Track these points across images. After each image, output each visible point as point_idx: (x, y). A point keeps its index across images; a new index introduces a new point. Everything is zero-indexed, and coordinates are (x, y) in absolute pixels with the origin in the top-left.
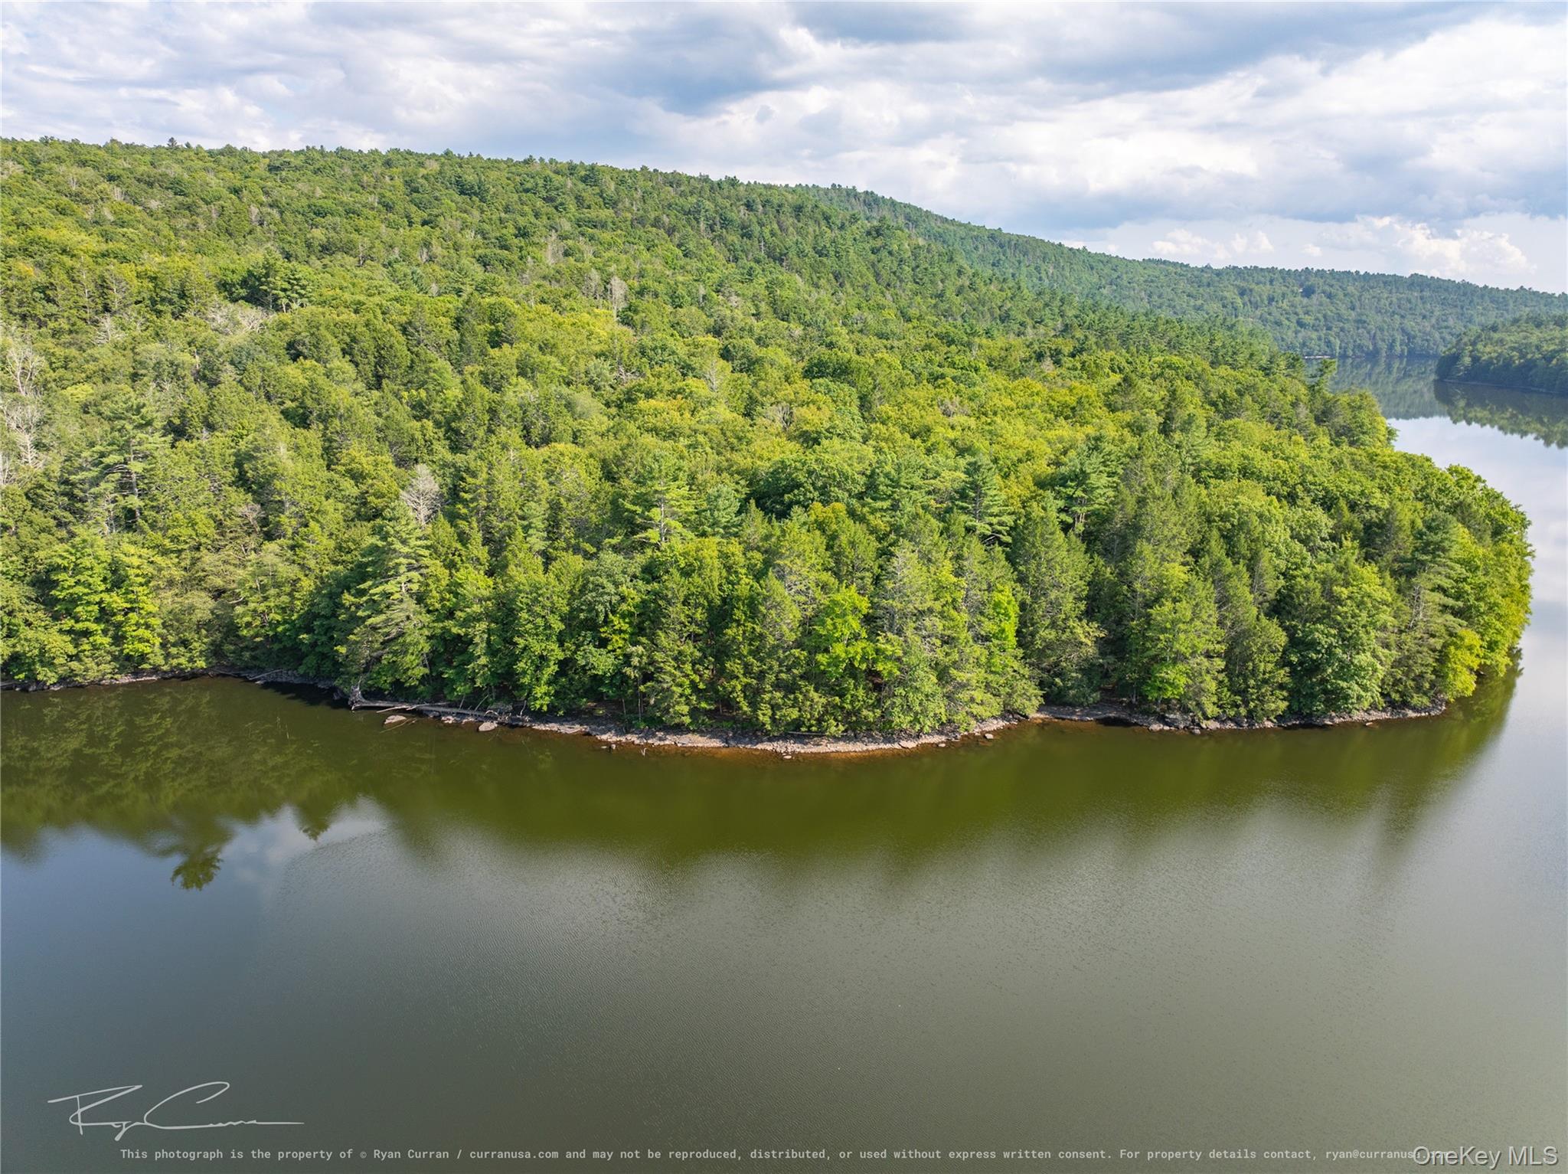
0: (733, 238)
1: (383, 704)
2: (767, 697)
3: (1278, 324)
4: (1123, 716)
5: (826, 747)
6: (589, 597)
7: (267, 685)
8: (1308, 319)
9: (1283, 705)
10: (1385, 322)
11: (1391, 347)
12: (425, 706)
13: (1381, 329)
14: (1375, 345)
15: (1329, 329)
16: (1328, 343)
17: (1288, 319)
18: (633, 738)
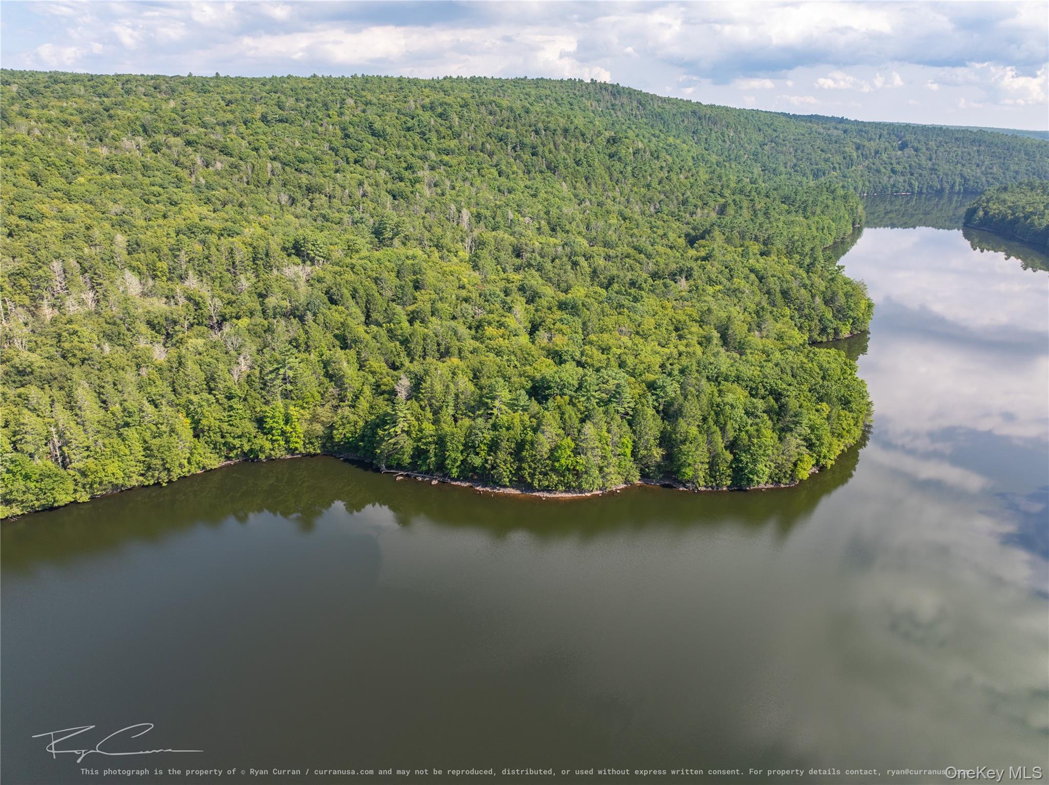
0: (526, 157)
1: (392, 471)
2: (537, 477)
3: (878, 171)
4: (671, 483)
5: (558, 495)
6: (473, 438)
7: (345, 460)
8: (899, 168)
9: (729, 483)
10: (950, 169)
11: (952, 187)
12: (409, 473)
13: (947, 175)
14: (941, 185)
15: (912, 174)
16: (910, 185)
17: (885, 168)
18: (488, 489)
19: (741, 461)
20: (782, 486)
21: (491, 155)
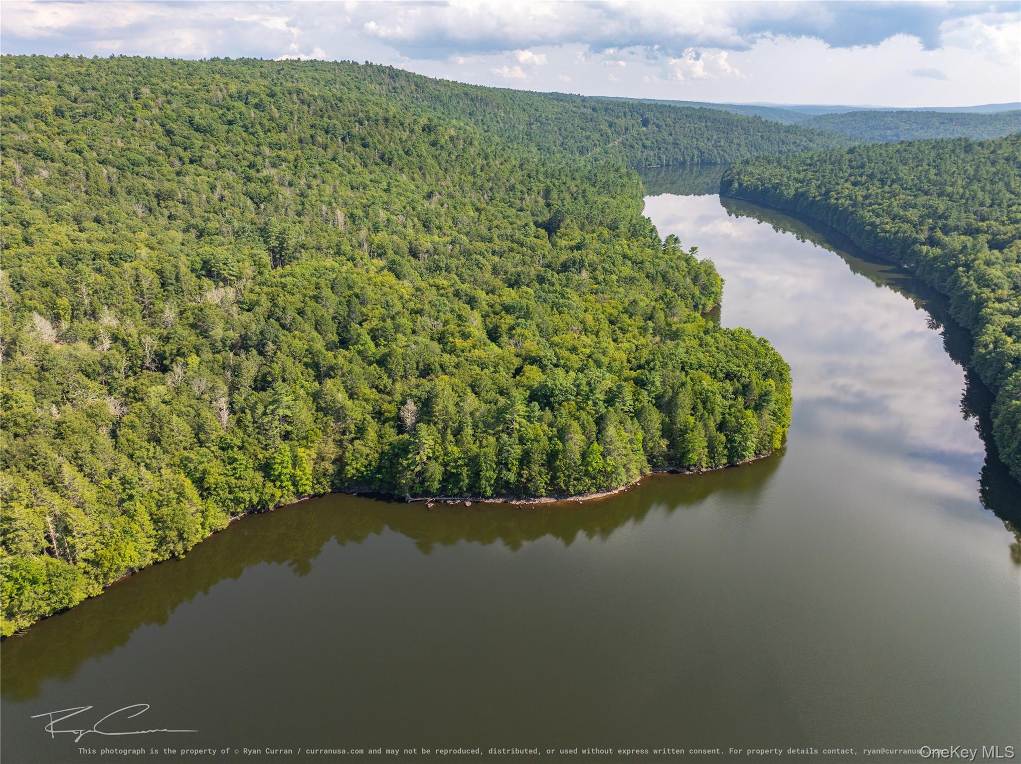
0: (359, 149)
1: (420, 499)
3: (632, 146)
4: (675, 469)
5: (593, 497)
7: (359, 495)
8: (648, 143)
9: (725, 461)
10: (688, 143)
11: (692, 159)
12: (437, 498)
13: (687, 148)
14: (684, 158)
15: (659, 149)
16: (660, 158)
17: (637, 143)
18: (523, 502)
19: (734, 441)
20: (762, 457)
21: (325, 148)
